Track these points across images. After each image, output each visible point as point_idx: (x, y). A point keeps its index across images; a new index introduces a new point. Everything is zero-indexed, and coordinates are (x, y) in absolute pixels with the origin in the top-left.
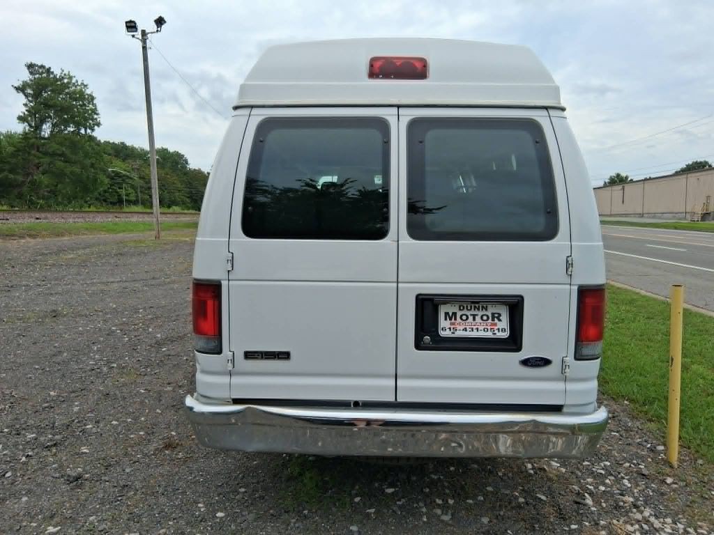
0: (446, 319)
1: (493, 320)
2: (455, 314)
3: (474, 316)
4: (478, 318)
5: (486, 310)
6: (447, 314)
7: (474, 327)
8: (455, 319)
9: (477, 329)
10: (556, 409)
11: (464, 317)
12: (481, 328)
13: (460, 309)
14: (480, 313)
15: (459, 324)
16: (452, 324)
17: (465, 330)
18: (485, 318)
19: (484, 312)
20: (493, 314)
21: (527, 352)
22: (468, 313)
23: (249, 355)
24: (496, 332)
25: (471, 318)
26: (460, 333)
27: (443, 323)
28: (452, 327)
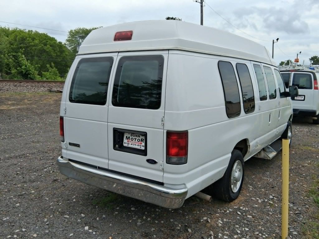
0: (126, 139)
1: (141, 142)
2: (129, 137)
3: (135, 139)
4: (136, 140)
5: (140, 137)
6: (127, 137)
7: (135, 144)
8: (129, 140)
9: (136, 145)
10: (161, 184)
11: (132, 139)
12: (137, 144)
13: (131, 136)
14: (137, 138)
15: (130, 141)
16: (128, 141)
17: (132, 144)
18: (139, 140)
19: (139, 138)
20: (141, 139)
21: (149, 157)
22: (134, 138)
23: (70, 144)
24: (141, 146)
25: (134, 140)
26: (130, 146)
27: (125, 141)
28: (128, 143)
